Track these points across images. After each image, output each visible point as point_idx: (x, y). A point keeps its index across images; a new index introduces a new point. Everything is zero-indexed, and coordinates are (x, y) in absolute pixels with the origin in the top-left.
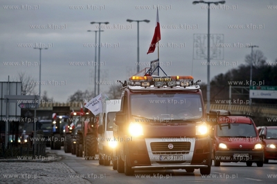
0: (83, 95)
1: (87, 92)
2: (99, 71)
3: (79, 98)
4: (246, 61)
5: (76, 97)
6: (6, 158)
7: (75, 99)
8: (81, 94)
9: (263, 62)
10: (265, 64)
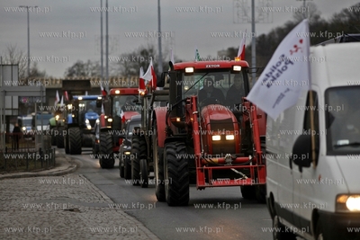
0: (85, 67)
1: (89, 63)
2: (107, 37)
3: (79, 70)
4: (295, 17)
5: (75, 69)
6: (9, 172)
7: (74, 72)
8: (82, 66)
9: (317, 17)
10: (319, 20)
